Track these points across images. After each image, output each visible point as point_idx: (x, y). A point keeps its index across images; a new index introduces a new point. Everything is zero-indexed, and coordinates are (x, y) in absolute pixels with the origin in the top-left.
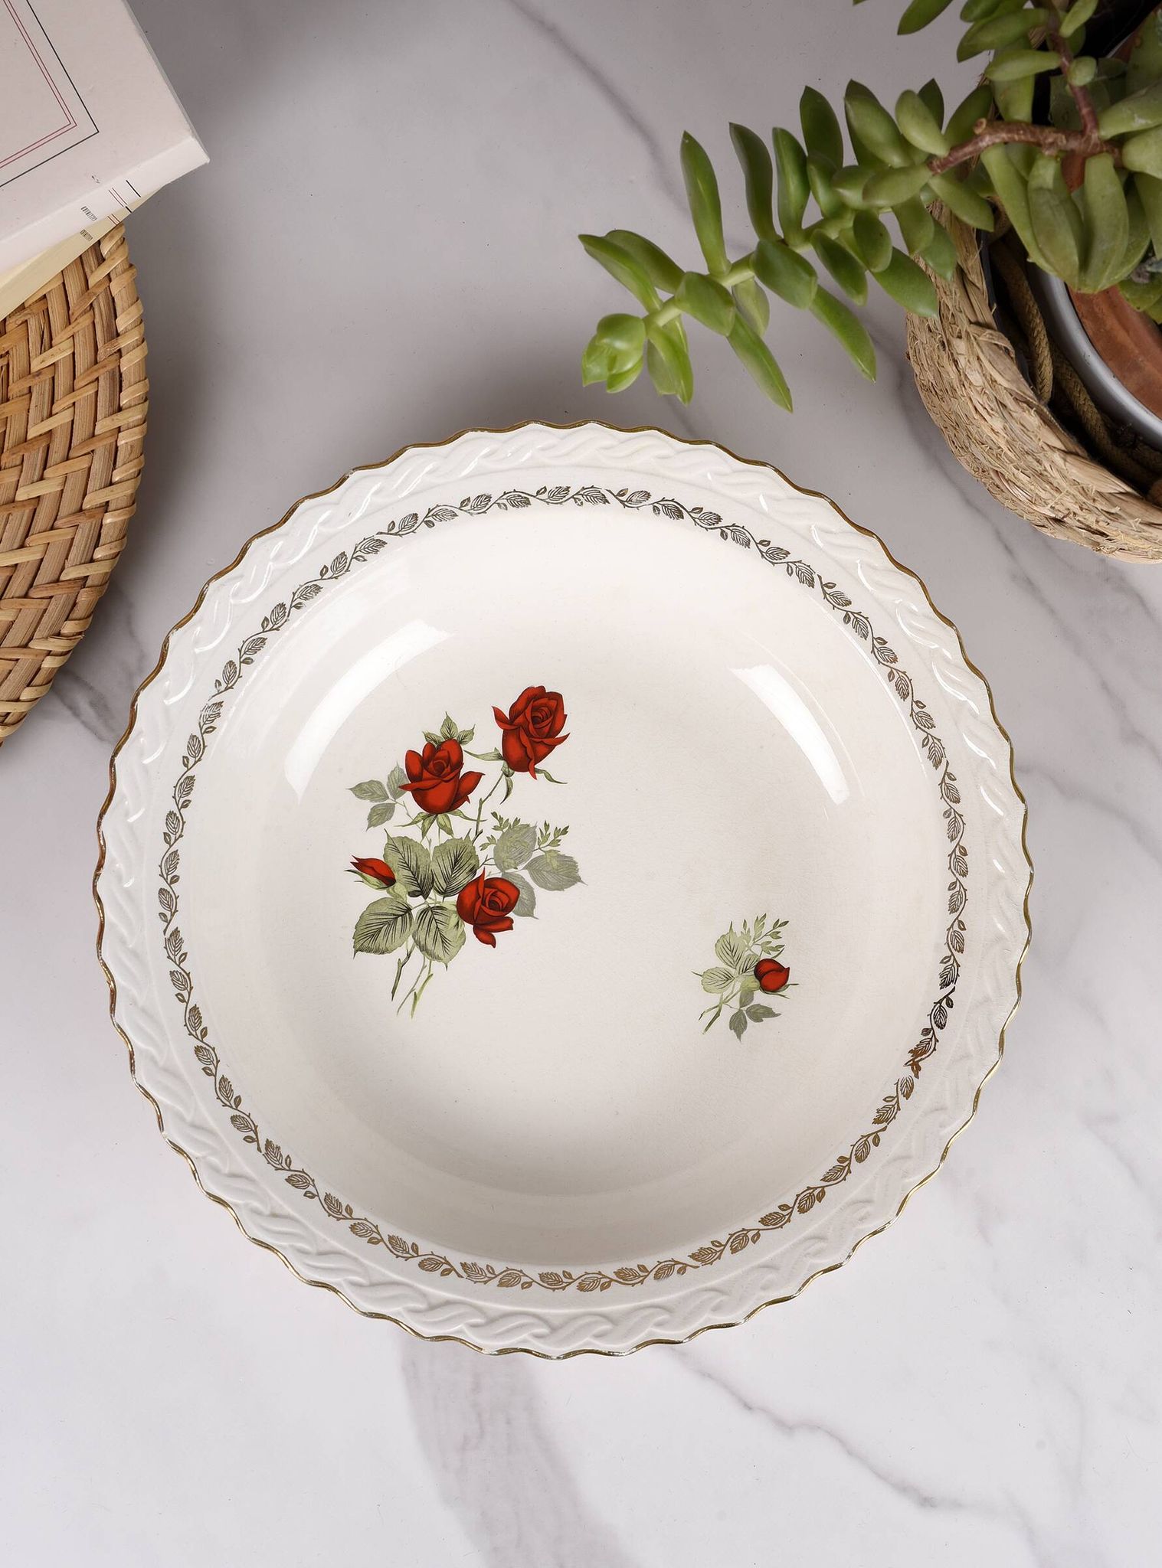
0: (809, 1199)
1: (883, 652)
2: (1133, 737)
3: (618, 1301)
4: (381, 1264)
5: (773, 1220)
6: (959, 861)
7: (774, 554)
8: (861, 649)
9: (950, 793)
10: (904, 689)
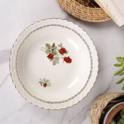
0: (25, 89)
1: (79, 93)
2: (70, 121)
3: (15, 70)
4: (18, 46)
5: (23, 86)
6: (59, 102)
7: (87, 82)
8: (79, 91)
9: (66, 101)
10: (76, 95)
